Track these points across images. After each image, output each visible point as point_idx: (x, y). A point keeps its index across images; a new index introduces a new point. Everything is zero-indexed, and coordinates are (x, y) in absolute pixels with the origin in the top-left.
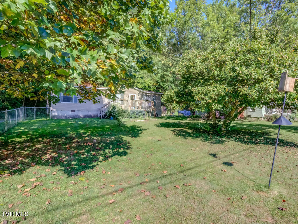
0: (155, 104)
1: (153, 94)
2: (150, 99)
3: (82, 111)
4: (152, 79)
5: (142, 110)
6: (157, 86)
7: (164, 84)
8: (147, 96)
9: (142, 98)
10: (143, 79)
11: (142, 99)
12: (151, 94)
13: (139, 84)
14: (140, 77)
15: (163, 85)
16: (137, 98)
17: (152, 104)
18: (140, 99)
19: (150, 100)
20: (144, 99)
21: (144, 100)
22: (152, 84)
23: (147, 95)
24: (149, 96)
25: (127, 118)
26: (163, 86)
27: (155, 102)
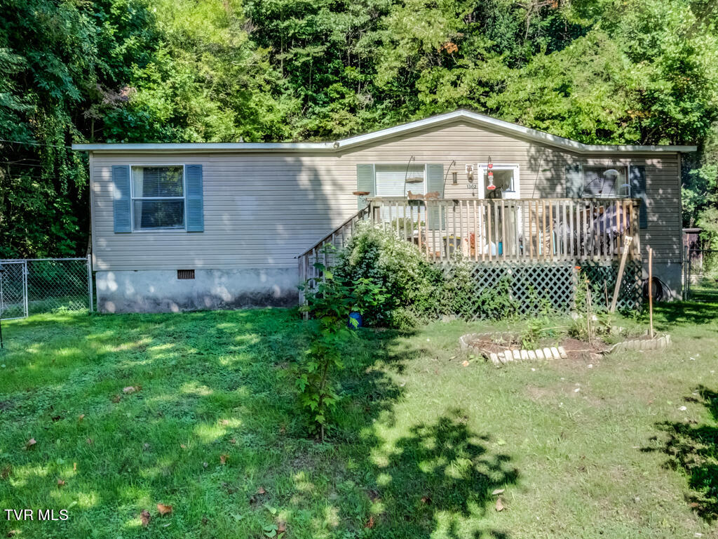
0: (643, 218)
1: (625, 155)
2: (605, 186)
3: (228, 273)
4: (616, 91)
5: (556, 260)
6: (646, 123)
7: (688, 105)
8: (587, 169)
9: (554, 182)
10: (567, 95)
11: (553, 187)
12: (615, 156)
13: (547, 123)
14: (552, 85)
15: (685, 112)
16: (522, 186)
17: (621, 217)
18: (547, 190)
19: (607, 193)
20: (568, 190)
21: (567, 193)
22: (620, 114)
23: (591, 162)
24: (600, 170)
25: (454, 317)
26: (680, 116)
27: (640, 205)
